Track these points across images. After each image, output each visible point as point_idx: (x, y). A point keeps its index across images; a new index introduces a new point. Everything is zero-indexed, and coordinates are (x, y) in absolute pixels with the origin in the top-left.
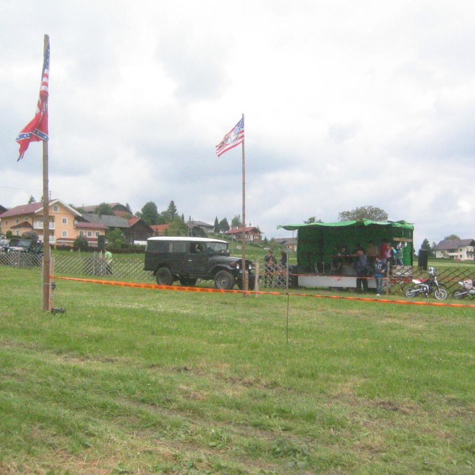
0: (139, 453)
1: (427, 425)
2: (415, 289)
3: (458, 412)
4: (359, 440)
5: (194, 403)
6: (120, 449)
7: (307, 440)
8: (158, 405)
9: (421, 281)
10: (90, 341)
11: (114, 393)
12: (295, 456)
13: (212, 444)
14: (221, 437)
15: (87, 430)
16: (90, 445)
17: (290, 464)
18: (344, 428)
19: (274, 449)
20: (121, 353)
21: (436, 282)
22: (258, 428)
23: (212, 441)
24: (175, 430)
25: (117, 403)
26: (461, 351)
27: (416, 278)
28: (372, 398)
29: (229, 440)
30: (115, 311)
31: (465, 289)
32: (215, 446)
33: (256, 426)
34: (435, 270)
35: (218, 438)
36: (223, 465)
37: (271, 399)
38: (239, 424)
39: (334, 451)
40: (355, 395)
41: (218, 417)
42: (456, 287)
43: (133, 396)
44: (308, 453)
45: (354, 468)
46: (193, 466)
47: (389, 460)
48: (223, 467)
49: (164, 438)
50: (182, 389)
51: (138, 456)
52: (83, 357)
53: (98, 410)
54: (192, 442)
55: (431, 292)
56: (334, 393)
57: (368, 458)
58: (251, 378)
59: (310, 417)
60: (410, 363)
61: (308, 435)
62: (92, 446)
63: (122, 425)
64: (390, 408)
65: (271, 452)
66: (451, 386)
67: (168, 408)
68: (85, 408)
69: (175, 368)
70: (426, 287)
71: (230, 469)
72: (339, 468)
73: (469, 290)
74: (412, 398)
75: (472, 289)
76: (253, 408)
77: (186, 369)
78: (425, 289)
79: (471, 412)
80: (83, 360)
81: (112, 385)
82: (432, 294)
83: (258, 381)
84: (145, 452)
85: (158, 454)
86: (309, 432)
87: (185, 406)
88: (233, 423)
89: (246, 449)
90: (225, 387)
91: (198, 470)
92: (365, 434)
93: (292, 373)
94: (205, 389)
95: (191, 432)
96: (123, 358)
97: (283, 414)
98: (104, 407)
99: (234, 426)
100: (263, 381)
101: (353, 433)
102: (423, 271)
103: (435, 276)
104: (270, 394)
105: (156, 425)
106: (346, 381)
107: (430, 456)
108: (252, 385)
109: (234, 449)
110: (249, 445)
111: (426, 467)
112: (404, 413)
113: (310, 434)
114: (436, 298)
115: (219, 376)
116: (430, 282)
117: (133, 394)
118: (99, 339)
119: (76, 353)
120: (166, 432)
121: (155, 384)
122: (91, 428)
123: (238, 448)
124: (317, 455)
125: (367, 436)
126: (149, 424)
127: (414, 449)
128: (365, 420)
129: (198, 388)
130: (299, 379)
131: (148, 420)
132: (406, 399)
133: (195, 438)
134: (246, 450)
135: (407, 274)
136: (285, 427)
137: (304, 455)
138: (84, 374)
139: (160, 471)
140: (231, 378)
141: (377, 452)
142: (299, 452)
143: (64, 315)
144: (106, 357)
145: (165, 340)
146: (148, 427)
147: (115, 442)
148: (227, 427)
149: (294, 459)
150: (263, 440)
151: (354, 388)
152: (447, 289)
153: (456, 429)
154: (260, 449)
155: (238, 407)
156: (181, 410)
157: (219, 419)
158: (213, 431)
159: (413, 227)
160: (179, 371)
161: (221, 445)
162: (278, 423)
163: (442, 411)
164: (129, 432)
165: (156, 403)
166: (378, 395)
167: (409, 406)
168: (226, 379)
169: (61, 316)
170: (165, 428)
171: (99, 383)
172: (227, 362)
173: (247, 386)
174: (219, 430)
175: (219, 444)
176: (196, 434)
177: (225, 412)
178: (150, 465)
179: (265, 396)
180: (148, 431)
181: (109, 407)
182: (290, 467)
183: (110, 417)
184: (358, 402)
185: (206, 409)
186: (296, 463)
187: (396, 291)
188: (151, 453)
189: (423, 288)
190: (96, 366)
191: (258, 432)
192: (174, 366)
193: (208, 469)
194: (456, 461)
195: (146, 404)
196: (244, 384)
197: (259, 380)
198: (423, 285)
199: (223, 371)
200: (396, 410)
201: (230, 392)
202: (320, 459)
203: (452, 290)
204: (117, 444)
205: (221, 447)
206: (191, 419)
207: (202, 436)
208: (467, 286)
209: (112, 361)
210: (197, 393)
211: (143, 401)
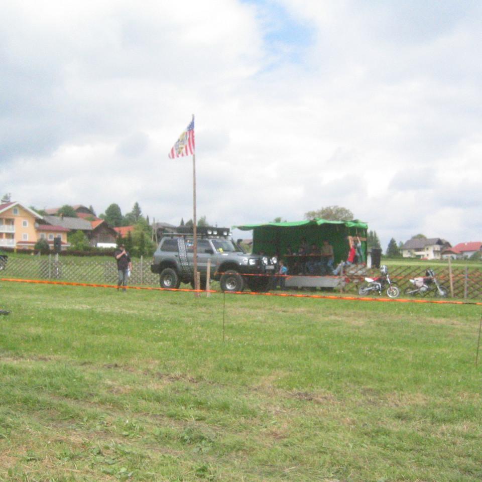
0: (49, 442)
1: (338, 413)
2: (368, 287)
3: (370, 401)
4: (266, 427)
5: (116, 397)
6: (32, 439)
7: (218, 429)
8: (80, 399)
9: (374, 279)
10: (27, 341)
11: (39, 389)
12: (201, 442)
13: (125, 433)
14: (134, 427)
15: (4, 422)
16: (4, 436)
17: (195, 450)
18: (255, 417)
19: (182, 438)
20: (55, 351)
21: (388, 280)
22: (173, 419)
23: (126, 430)
24: (91, 421)
25: (40, 398)
26: (392, 345)
27: (369, 277)
28: (291, 389)
29: (141, 429)
30: (60, 312)
31: (416, 287)
32: (127, 436)
33: (171, 416)
34: (387, 269)
35: (131, 428)
36: (127, 451)
37: (193, 392)
38: (155, 416)
39: (239, 437)
40: (274, 387)
41: (136, 409)
42: (407, 285)
43: (58, 391)
44: (213, 440)
45: (255, 452)
46: (100, 453)
47: (289, 444)
48: (127, 453)
49: (79, 429)
50: (107, 384)
51: (48, 445)
52: (17, 357)
53: (20, 404)
54: (107, 432)
55: (383, 290)
56: (255, 386)
57: (270, 443)
58: (178, 373)
59: (224, 408)
60: (339, 357)
61: (219, 424)
62: (6, 436)
63: (42, 418)
64: (305, 398)
65: (179, 440)
66: (371, 377)
67: (90, 402)
68: (8, 403)
69: (105, 365)
70: (379, 285)
71: (133, 454)
72: (241, 453)
73: (420, 288)
74: (329, 389)
75: (423, 286)
76: (172, 401)
77: (116, 366)
78: (377, 287)
79: (382, 401)
80: (17, 359)
81: (38, 381)
82: (385, 292)
83: (184, 376)
84: (56, 441)
85: (68, 442)
86: (219, 421)
87: (106, 399)
88: (151, 414)
89: (156, 437)
90: (151, 381)
91: (104, 456)
92: (273, 422)
93: (219, 368)
94: (130, 384)
95: (107, 424)
96: (56, 356)
97: (199, 405)
98: (26, 401)
99: (151, 417)
100: (189, 376)
101: (262, 421)
102: (376, 269)
103: (387, 274)
104: (193, 388)
105: (74, 417)
106: (270, 375)
107: (330, 440)
108: (177, 379)
109: (145, 437)
110: (160, 434)
111: (322, 450)
112: (318, 402)
113: (221, 423)
114: (388, 296)
115: (147, 372)
116: (382, 280)
117: (59, 389)
118: (37, 339)
119: (11, 352)
120: (83, 424)
121: (81, 379)
122: (9, 420)
123: (149, 436)
124: (222, 441)
125: (274, 424)
126: (67, 417)
127: (315, 435)
128: (278, 408)
129: (124, 383)
130: (224, 374)
131: (66, 412)
132: (323, 390)
133: (110, 428)
134: (156, 439)
135: (360, 272)
136: (199, 417)
137: (210, 441)
138: (13, 371)
139: (68, 457)
140: (158, 373)
141: (281, 438)
142: (206, 439)
143: (8, 316)
144: (40, 355)
145: (103, 339)
146: (65, 419)
147: (30, 432)
148: (142, 418)
149: (200, 445)
150: (174, 428)
151: (276, 381)
152: (399, 287)
153: (362, 416)
154: (170, 437)
155: (158, 399)
156: (102, 403)
157: (137, 411)
158: (127, 422)
159: (367, 226)
160: (109, 367)
161: (133, 435)
162: (192, 413)
163: (354, 400)
164: (47, 424)
165: (79, 397)
166: (297, 387)
167: (324, 396)
168: (153, 375)
169: (4, 318)
170: (82, 419)
171: (26, 379)
172: (159, 358)
173: (173, 381)
174: (134, 420)
175: (132, 433)
176: (111, 425)
177: (143, 404)
178: (58, 453)
179: (187, 390)
180: (66, 423)
181: (31, 401)
182: (194, 453)
183: (31, 411)
184: (275, 394)
185: (125, 401)
186: (201, 449)
187: (350, 290)
188: (61, 442)
189: (375, 286)
190: (29, 364)
191: (173, 422)
192: (105, 363)
193: (114, 455)
194: (353, 444)
195: (69, 399)
196: (171, 378)
197: (186, 375)
198: (376, 283)
199: (152, 367)
200: (310, 400)
201: (154, 386)
202: (224, 445)
203: (404, 287)
204: (31, 435)
205: (133, 436)
206: (109, 412)
207: (117, 427)
208: (418, 284)
209: (45, 359)
210: (120, 388)
211: (66, 396)
